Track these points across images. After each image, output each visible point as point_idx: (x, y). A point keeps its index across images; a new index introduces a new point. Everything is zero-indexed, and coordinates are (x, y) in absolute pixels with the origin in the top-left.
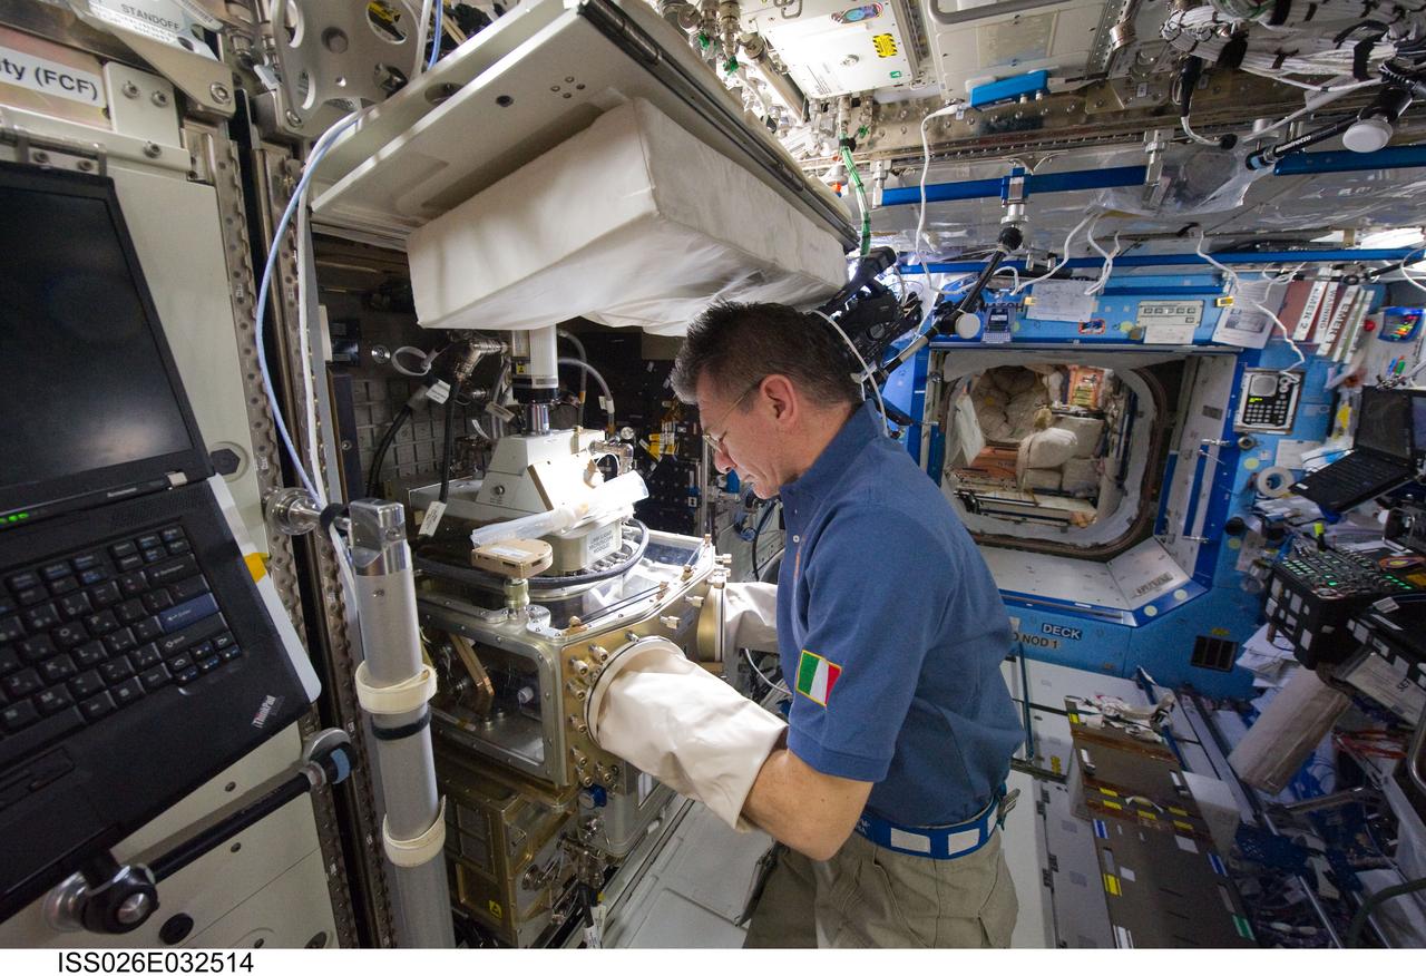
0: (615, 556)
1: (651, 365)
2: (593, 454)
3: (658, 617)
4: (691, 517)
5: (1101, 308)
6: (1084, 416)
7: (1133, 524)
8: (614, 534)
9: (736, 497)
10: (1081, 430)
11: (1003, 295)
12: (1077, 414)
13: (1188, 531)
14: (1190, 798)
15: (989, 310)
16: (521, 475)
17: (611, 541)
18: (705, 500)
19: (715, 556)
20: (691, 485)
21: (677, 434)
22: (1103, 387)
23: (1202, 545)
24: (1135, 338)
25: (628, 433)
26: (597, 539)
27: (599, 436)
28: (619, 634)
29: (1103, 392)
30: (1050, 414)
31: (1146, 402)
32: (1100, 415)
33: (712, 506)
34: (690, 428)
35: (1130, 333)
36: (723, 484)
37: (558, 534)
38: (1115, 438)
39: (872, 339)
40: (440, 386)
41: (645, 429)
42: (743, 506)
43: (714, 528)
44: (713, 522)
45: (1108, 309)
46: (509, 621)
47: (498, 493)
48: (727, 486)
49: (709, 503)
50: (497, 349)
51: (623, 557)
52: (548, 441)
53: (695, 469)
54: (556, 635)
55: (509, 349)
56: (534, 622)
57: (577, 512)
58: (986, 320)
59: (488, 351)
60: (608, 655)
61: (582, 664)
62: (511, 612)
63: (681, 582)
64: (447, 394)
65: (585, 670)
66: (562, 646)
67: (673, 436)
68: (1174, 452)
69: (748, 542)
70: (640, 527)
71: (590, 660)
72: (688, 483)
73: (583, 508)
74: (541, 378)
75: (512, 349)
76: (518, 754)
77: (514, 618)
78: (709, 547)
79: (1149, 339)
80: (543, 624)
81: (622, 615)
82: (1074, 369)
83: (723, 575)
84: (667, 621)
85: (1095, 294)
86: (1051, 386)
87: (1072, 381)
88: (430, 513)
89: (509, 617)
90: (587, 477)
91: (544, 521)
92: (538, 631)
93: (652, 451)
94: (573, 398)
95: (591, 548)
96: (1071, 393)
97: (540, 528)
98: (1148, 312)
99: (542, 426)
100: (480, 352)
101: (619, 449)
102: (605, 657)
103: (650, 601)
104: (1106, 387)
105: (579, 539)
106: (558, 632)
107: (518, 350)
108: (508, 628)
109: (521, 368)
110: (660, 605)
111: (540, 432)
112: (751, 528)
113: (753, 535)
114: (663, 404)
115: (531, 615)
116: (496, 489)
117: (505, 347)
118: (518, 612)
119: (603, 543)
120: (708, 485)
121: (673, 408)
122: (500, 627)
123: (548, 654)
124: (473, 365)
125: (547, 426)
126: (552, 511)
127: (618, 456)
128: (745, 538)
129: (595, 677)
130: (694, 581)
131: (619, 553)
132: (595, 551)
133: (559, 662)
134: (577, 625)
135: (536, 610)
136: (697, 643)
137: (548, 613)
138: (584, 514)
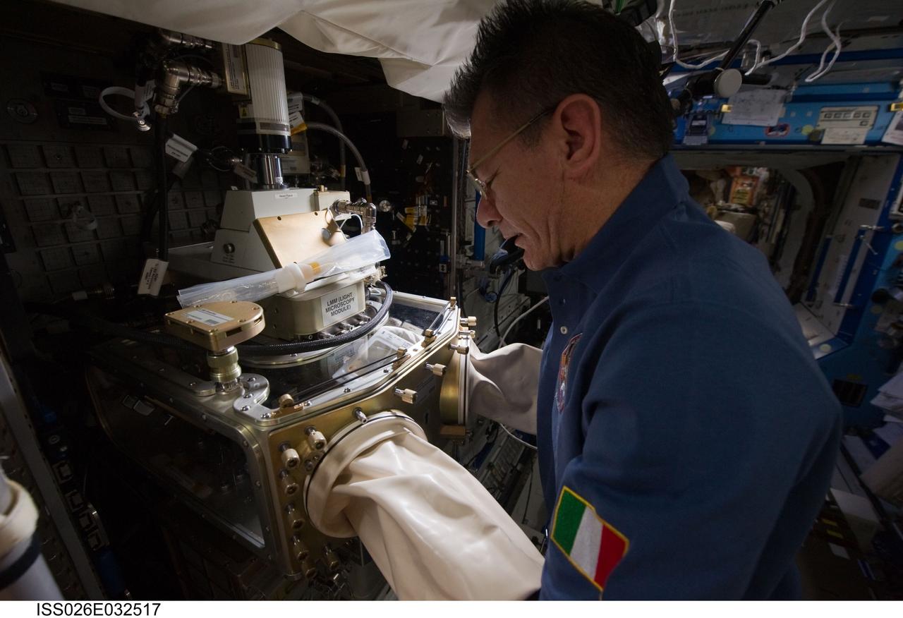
0: (358, 317)
1: (406, 143)
3: (393, 389)
4: (442, 281)
5: (788, 113)
6: (742, 212)
8: (356, 297)
9: (481, 264)
10: (738, 223)
11: (705, 102)
12: (736, 210)
13: (838, 299)
14: (839, 511)
15: (691, 117)
16: (248, 231)
17: (352, 304)
18: (454, 266)
19: (460, 318)
20: (442, 253)
21: (429, 207)
22: (758, 190)
23: (848, 311)
24: (815, 138)
25: (386, 206)
26: (335, 301)
27: (345, 196)
28: (345, 412)
29: (758, 194)
30: (716, 210)
31: (806, 197)
32: (753, 211)
33: (460, 271)
35: (810, 135)
36: (470, 254)
37: (289, 295)
38: (766, 229)
40: (175, 140)
41: (402, 202)
42: (486, 273)
43: (462, 291)
44: (461, 286)
45: (793, 114)
47: (227, 251)
48: (474, 255)
49: (457, 269)
50: (204, 79)
51: (365, 320)
52: (281, 196)
53: (445, 239)
54: (263, 418)
55: (222, 82)
56: (245, 397)
57: (305, 271)
58: (687, 126)
59: (191, 80)
60: (326, 442)
61: (292, 454)
62: (218, 386)
63: (421, 349)
64: (189, 153)
65: (294, 461)
66: (273, 428)
67: (425, 209)
68: (828, 236)
69: (491, 305)
70: (385, 289)
71: (306, 445)
72: (439, 251)
73: (315, 265)
74: (267, 121)
75: (225, 83)
76: (243, 532)
77: (224, 393)
78: (454, 309)
79: (826, 140)
80: (255, 401)
81: (349, 390)
82: (736, 176)
83: (467, 338)
84: (401, 394)
85: (784, 101)
86: (717, 189)
87: (734, 184)
88: (149, 272)
89: (216, 391)
90: (327, 238)
91: (268, 281)
92: (247, 409)
93: (408, 223)
94: (333, 170)
95: (327, 310)
96: (731, 196)
97: (262, 289)
98: (828, 116)
99: (274, 181)
100: (179, 78)
101: (362, 208)
102: (321, 444)
103: (386, 371)
104: (760, 189)
105: (311, 301)
106: (271, 413)
107: (235, 85)
108: (215, 403)
109: (244, 110)
110: (395, 376)
111: (273, 186)
112: (493, 292)
113: (495, 298)
114: (417, 179)
115: (247, 388)
116: (225, 247)
117: (215, 77)
118: (227, 385)
119: (342, 304)
120: (457, 253)
121: (426, 183)
122: (208, 401)
123: (254, 440)
124: (177, 98)
125: (281, 180)
126: (280, 270)
127: (361, 216)
128: (488, 301)
129: (310, 466)
130: (436, 346)
131: (362, 315)
132: (332, 314)
133: (268, 449)
134: (289, 405)
135: (249, 381)
136: (441, 407)
137: (264, 386)
138: (315, 274)
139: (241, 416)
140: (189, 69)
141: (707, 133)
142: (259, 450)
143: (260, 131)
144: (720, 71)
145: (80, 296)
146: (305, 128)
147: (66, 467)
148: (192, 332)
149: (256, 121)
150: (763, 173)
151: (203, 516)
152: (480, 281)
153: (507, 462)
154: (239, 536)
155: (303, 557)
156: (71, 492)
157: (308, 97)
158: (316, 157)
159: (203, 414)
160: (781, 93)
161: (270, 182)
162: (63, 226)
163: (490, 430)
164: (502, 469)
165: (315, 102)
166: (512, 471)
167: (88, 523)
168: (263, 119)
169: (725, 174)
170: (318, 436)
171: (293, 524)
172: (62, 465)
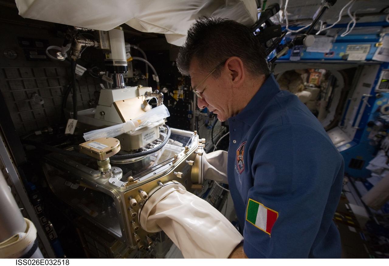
0: (156, 140)
1: (173, 63)
2: (146, 97)
3: (173, 172)
4: (189, 122)
5: (334, 47)
6: (315, 87)
7: (332, 122)
8: (155, 132)
9: (206, 114)
10: (313, 92)
12: (312, 87)
13: (353, 125)
14: (352, 213)
16: (111, 107)
17: (154, 135)
18: (195, 116)
19: (199, 140)
20: (189, 110)
21: (184, 90)
22: (321, 78)
23: (358, 130)
24: (345, 58)
25: (165, 90)
26: (147, 135)
27: (150, 90)
28: (154, 183)
29: (321, 80)
30: (303, 87)
31: (341, 82)
32: (319, 87)
33: (197, 118)
34: (189, 88)
35: (343, 56)
37: (129, 133)
38: (324, 95)
39: (267, 47)
41: (172, 88)
42: (208, 118)
43: (198, 125)
44: (197, 123)
45: (336, 48)
46: (102, 177)
47: (102, 115)
50: (91, 44)
51: (160, 142)
52: (124, 91)
53: (191, 104)
54: (121, 186)
55: (99, 44)
56: (113, 177)
57: (135, 123)
58: (292, 52)
59: (86, 45)
60: (147, 195)
61: (134, 201)
62: (102, 173)
63: (184, 154)
64: (83, 72)
65: (135, 204)
66: (126, 190)
67: (182, 91)
68: (350, 99)
69: (209, 131)
70: (167, 127)
71: (139, 197)
72: (188, 109)
73: (139, 121)
74: (118, 60)
75: (100, 45)
76: (112, 230)
77: (104, 176)
78: (196, 136)
79: (350, 59)
80: (117, 179)
81: (155, 174)
82: (312, 72)
83: (202, 148)
84: (177, 174)
85: (332, 42)
86: (304, 78)
87: (311, 76)
88: (69, 124)
89: (101, 175)
90: (143, 108)
91: (120, 128)
92: (114, 183)
93: (175, 97)
94: (143, 76)
95: (144, 139)
96: (310, 80)
97: (118, 131)
98: (350, 49)
99: (121, 85)
100: (81, 45)
101: (157, 95)
102: (146, 197)
103: (170, 165)
104: (322, 78)
105: (138, 136)
106: (124, 184)
107: (104, 45)
108: (101, 180)
109: (108, 56)
110: (174, 167)
111: (120, 87)
112: (211, 125)
113: (212, 127)
114: (179, 79)
115: (113, 173)
116: (101, 113)
117: (96, 43)
118: (105, 173)
119: (150, 136)
120: (196, 110)
121: (182, 80)
122: (98, 179)
123: (118, 195)
124: (80, 52)
125: (123, 84)
126: (125, 123)
127: (157, 98)
128: (208, 129)
129: (141, 205)
130: (190, 153)
131: (158, 140)
132: (146, 140)
133: (124, 199)
134: (132, 181)
135: (114, 170)
136: (191, 177)
137: (121, 172)
138: (139, 125)
139: (112, 185)
140: (85, 40)
141: (300, 56)
142: (120, 199)
143: (115, 64)
144: (306, 36)
145: (38, 133)
146: (131, 59)
147: (40, 207)
148: (92, 152)
149: (113, 60)
150: (323, 71)
151: (95, 224)
152: (205, 121)
153: (217, 195)
154: (111, 232)
155: (138, 241)
156: (42, 217)
157: (132, 46)
158: (136, 70)
159: (96, 185)
160: (331, 39)
161: (119, 85)
162: (29, 102)
163: (210, 183)
164: (215, 198)
165: (136, 47)
166: (219, 199)
167: (49, 229)
168: (116, 59)
169: (307, 71)
170: (144, 193)
171: (134, 229)
172: (38, 206)
